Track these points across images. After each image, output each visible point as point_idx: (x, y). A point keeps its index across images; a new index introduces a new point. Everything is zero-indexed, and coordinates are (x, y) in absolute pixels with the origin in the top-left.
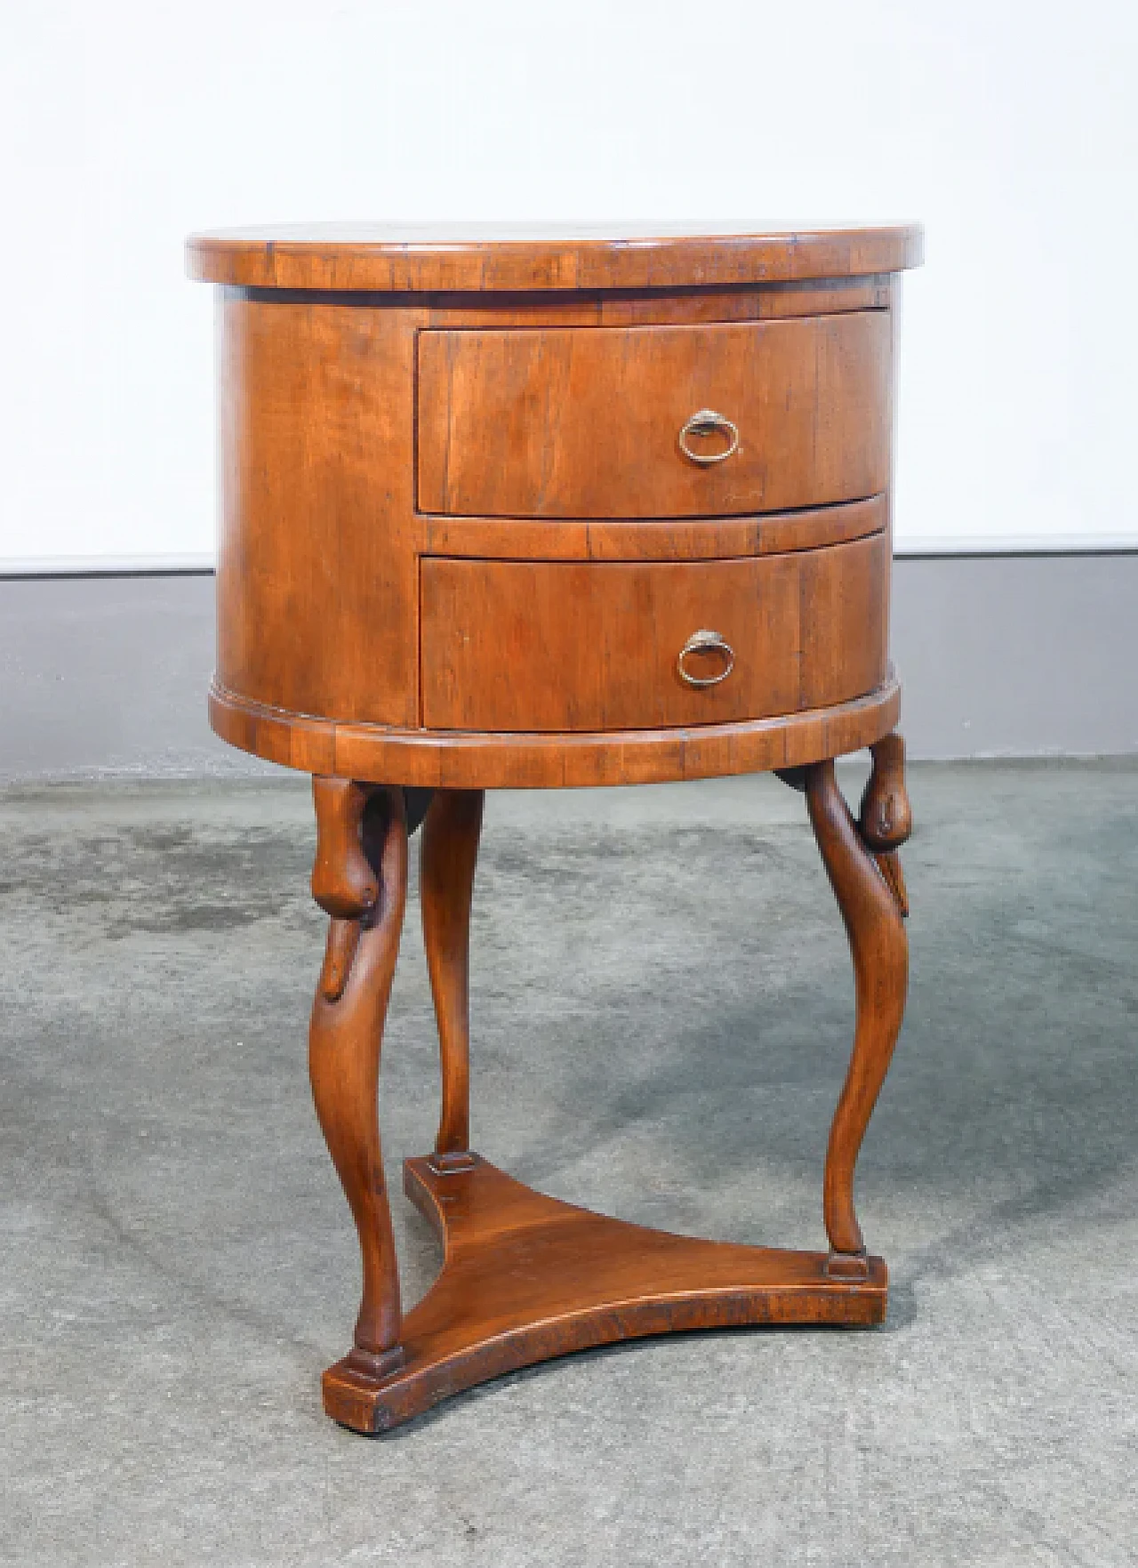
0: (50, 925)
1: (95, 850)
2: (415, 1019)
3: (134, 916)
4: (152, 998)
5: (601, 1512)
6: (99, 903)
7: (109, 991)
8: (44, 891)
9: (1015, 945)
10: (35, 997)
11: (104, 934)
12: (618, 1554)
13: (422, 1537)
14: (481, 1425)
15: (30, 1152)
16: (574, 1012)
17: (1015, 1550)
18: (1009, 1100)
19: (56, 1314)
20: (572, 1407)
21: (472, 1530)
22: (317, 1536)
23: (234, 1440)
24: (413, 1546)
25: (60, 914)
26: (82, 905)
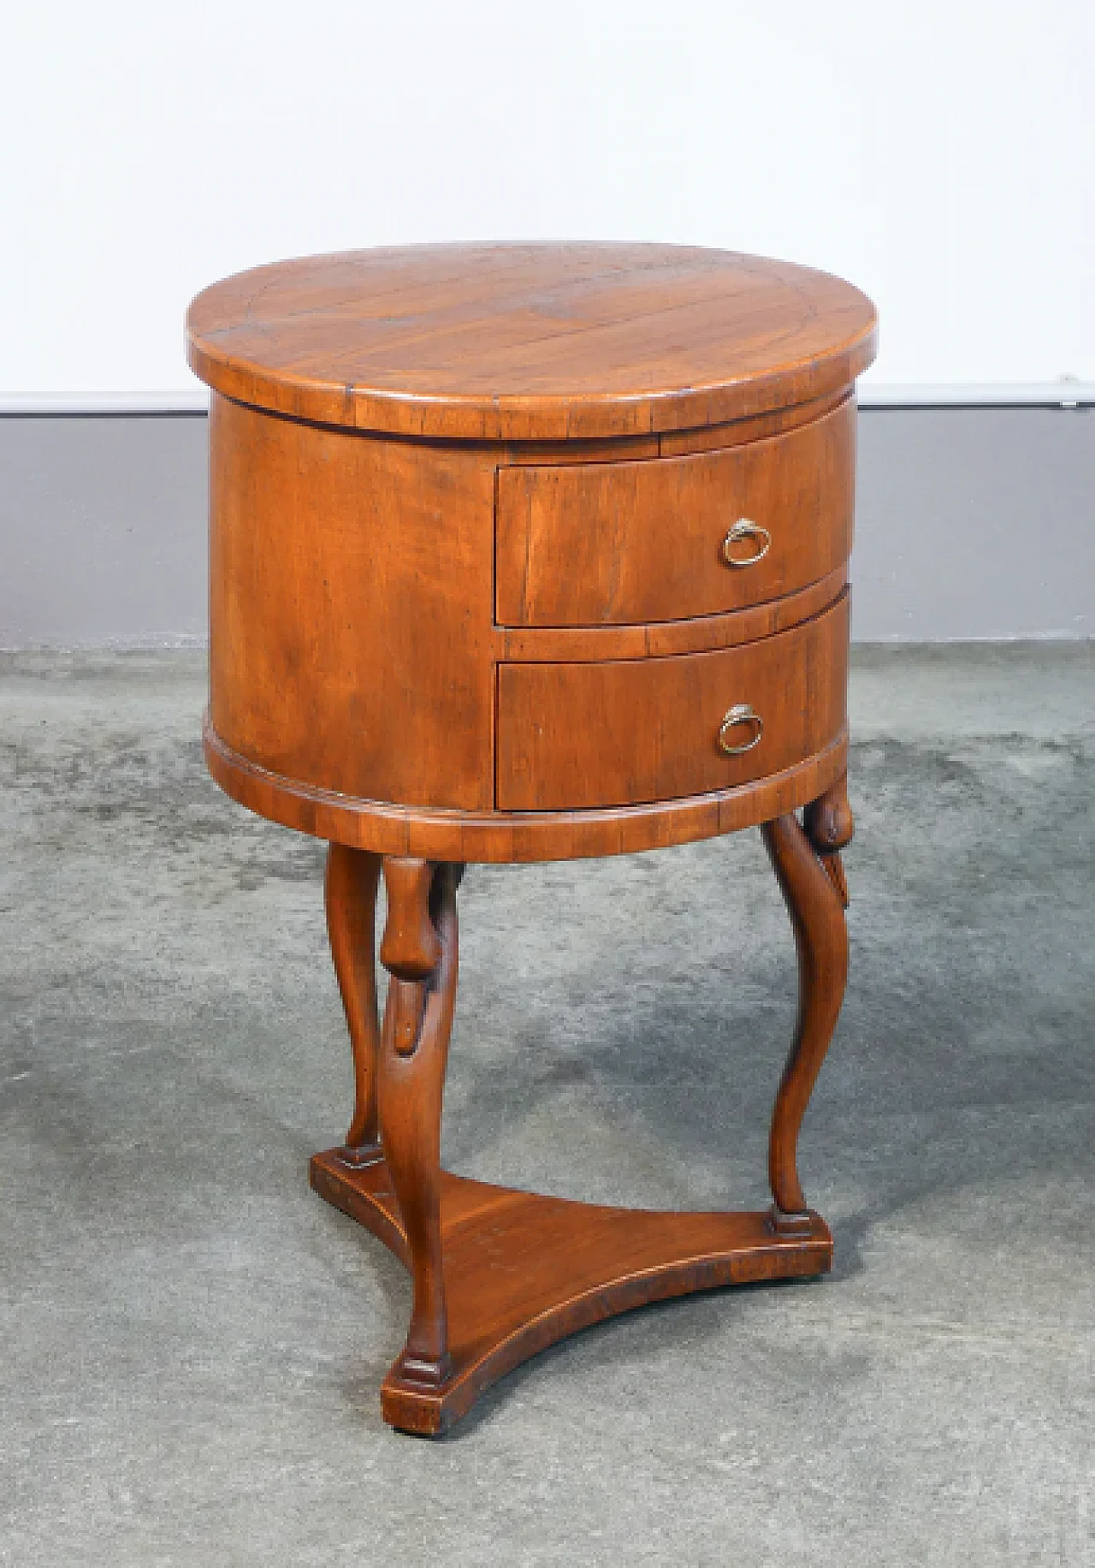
0: (171, 868)
2: (595, 1009)
3: (264, 858)
6: (218, 837)
7: (258, 963)
8: (152, 817)
10: (179, 970)
11: (235, 882)
14: (729, 1502)
19: (293, 1370)
20: (815, 1485)
23: (496, 1513)
25: (178, 851)
26: (201, 840)
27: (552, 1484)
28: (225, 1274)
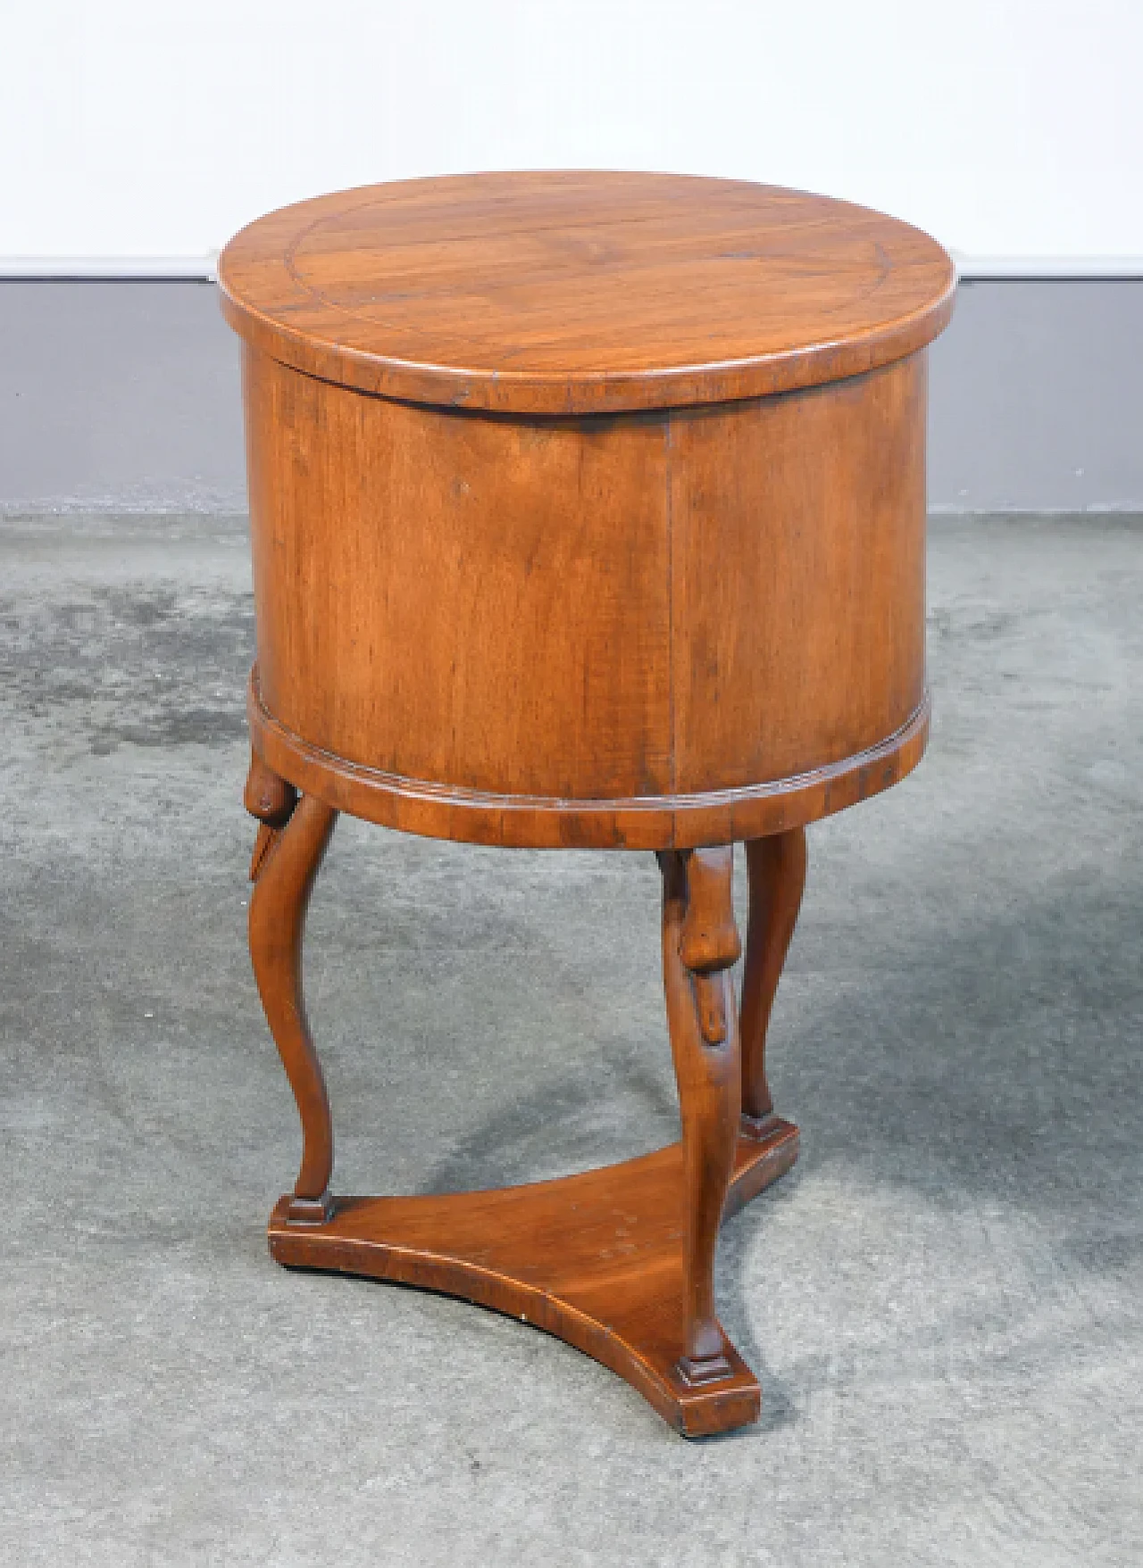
0: (28, 732)
1: (69, 623)
2: (430, 876)
3: (121, 722)
4: (146, 836)
5: (595, 1451)
6: (79, 702)
7: (100, 828)
8: (16, 681)
9: (1085, 795)
10: (23, 832)
11: (89, 746)
12: (607, 1492)
13: (430, 1471)
14: (487, 1359)
15: (35, 1033)
16: (598, 873)
17: (966, 1500)
18: (1042, 1001)
19: (78, 1226)
21: (477, 1465)
22: (335, 1467)
23: (257, 1367)
24: (422, 1479)
25: (37, 715)
26: (61, 703)
27: (317, 1339)
28: (25, 1132)
